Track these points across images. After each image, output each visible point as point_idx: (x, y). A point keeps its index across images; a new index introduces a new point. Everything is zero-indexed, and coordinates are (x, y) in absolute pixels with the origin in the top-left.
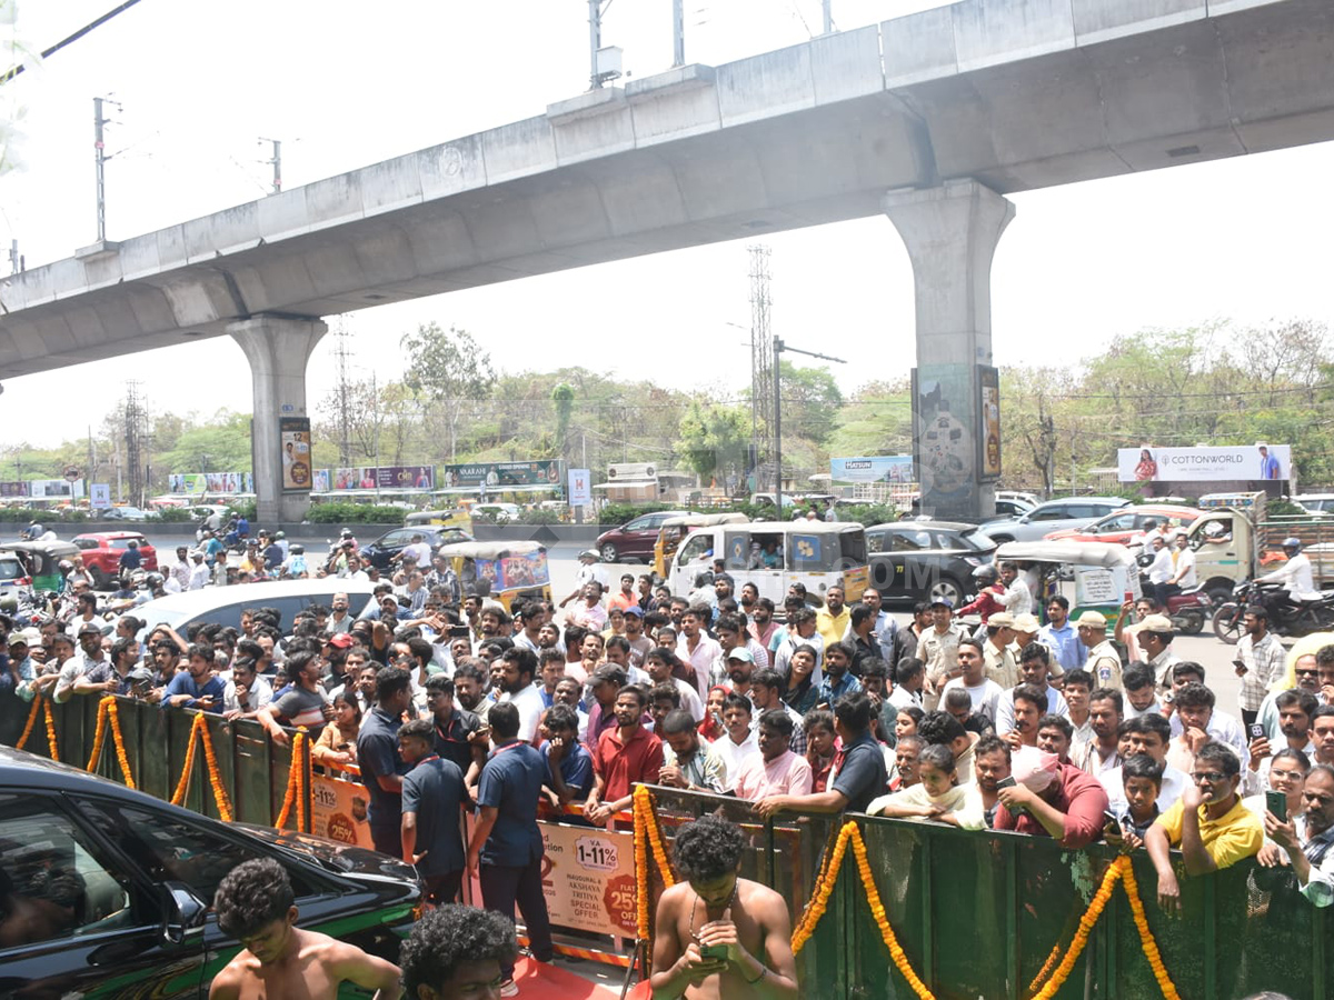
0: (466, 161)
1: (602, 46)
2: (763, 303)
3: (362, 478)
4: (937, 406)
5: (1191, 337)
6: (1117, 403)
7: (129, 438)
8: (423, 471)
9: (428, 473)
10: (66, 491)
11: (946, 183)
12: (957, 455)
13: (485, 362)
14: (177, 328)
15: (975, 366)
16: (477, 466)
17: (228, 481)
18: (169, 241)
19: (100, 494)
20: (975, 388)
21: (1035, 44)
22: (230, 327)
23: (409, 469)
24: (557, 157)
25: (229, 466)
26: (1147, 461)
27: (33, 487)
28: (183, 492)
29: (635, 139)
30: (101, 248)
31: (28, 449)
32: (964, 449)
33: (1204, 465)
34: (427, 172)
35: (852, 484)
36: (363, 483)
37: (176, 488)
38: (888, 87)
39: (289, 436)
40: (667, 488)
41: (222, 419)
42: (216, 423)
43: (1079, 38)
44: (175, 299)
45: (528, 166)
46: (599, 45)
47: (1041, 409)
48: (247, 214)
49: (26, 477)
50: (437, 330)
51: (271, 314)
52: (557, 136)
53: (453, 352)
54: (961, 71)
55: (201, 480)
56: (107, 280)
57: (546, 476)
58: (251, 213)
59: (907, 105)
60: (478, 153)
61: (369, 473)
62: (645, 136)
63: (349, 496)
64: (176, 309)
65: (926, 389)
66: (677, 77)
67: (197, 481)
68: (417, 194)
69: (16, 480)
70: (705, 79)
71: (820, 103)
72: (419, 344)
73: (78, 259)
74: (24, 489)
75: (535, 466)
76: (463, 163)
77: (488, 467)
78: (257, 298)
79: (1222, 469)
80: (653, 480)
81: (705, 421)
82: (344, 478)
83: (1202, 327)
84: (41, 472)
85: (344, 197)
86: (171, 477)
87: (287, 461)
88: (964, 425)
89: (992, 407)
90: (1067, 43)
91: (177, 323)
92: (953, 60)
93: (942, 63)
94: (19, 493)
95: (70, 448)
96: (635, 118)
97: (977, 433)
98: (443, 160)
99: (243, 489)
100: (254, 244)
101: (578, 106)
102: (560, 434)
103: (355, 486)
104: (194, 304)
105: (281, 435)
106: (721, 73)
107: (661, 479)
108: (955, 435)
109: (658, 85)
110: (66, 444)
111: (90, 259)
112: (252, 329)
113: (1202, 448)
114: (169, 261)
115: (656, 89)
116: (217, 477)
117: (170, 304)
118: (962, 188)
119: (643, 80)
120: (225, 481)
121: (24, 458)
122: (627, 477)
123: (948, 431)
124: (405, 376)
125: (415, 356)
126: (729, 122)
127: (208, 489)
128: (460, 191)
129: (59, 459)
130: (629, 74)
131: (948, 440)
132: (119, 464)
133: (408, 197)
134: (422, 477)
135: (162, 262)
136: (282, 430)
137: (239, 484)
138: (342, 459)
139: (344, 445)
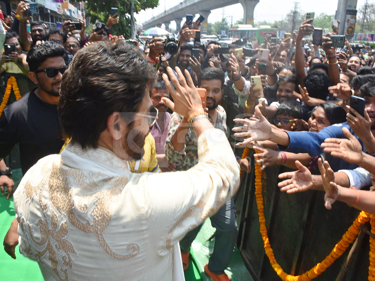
3: (367, 37)
7: (293, 21)
41: (321, 17)
61: (370, 36)
82: (361, 37)
87: (346, 26)
105: (346, 16)
138: (361, 30)
139: (363, 26)
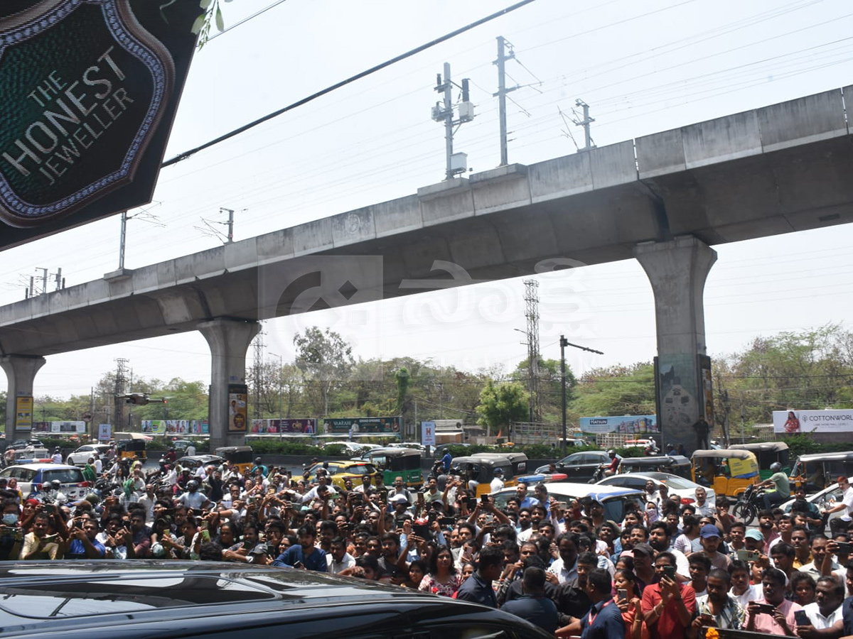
0: (362, 223)
1: (454, 152)
2: (534, 318)
3: (269, 426)
4: (672, 381)
5: (812, 339)
6: (766, 382)
7: (116, 398)
8: (309, 423)
9: (312, 423)
10: (74, 429)
11: (675, 238)
12: (686, 413)
13: (348, 352)
14: (165, 325)
15: (697, 355)
16: (345, 420)
17: (181, 426)
18: (165, 270)
19: (105, 431)
20: (697, 369)
21: (736, 151)
22: (198, 326)
23: (300, 421)
24: (423, 221)
25: (180, 416)
26: (792, 418)
27: (53, 425)
28: (151, 432)
29: (475, 210)
30: (121, 273)
31: (49, 400)
32: (691, 409)
33: (832, 421)
34: (337, 229)
35: (595, 434)
36: (269, 429)
37: (146, 429)
38: (640, 178)
39: (234, 396)
40: (469, 436)
41: (173, 386)
42: (170, 389)
43: (765, 148)
44: (165, 307)
45: (404, 226)
46: (452, 152)
47: (719, 385)
48: (218, 254)
49: (48, 419)
50: (318, 332)
51: (225, 317)
52: (423, 208)
53: (328, 346)
54: (688, 168)
55: (163, 424)
56: (123, 293)
57: (391, 427)
58: (220, 253)
59: (651, 190)
60: (371, 218)
61: (273, 423)
62: (481, 209)
63: (258, 437)
64: (165, 313)
65: (665, 370)
66: (504, 172)
67: (160, 425)
68: (330, 243)
69: (42, 421)
70: (521, 173)
71: (596, 188)
72: (305, 341)
73: (105, 280)
74: (46, 427)
75: (384, 420)
76: (361, 224)
77: (353, 421)
78: (217, 306)
79: (844, 424)
80: (460, 431)
81: (497, 393)
82: (257, 426)
83: (819, 332)
84: (57, 416)
85: (281, 244)
86: (143, 422)
87: (231, 412)
88: (690, 393)
89: (708, 382)
90: (757, 150)
91: (165, 322)
92: (683, 161)
93: (676, 163)
94: (43, 429)
95: (76, 401)
96: (475, 196)
97: (699, 399)
98: (348, 223)
99: (190, 431)
100: (221, 272)
101: (438, 189)
102: (400, 400)
103: (264, 431)
104: (177, 310)
105: (229, 396)
106: (531, 169)
107: (465, 430)
108: (685, 400)
109: (491, 177)
110: (73, 398)
111: (113, 280)
112: (214, 327)
113: (828, 410)
114: (164, 282)
115: (490, 179)
116: (173, 423)
117: (161, 310)
118: (687, 242)
119: (481, 173)
120: (178, 425)
121: (47, 407)
122: (444, 429)
123: (680, 397)
124: (296, 361)
125: (303, 349)
126: (536, 200)
127: (167, 430)
128: (358, 241)
129: (68, 408)
130: (471, 170)
131: (680, 404)
132: (109, 413)
133: (324, 245)
134: (309, 426)
135: (160, 283)
136: (230, 392)
137: (187, 427)
138: (255, 413)
139: (257, 405)
